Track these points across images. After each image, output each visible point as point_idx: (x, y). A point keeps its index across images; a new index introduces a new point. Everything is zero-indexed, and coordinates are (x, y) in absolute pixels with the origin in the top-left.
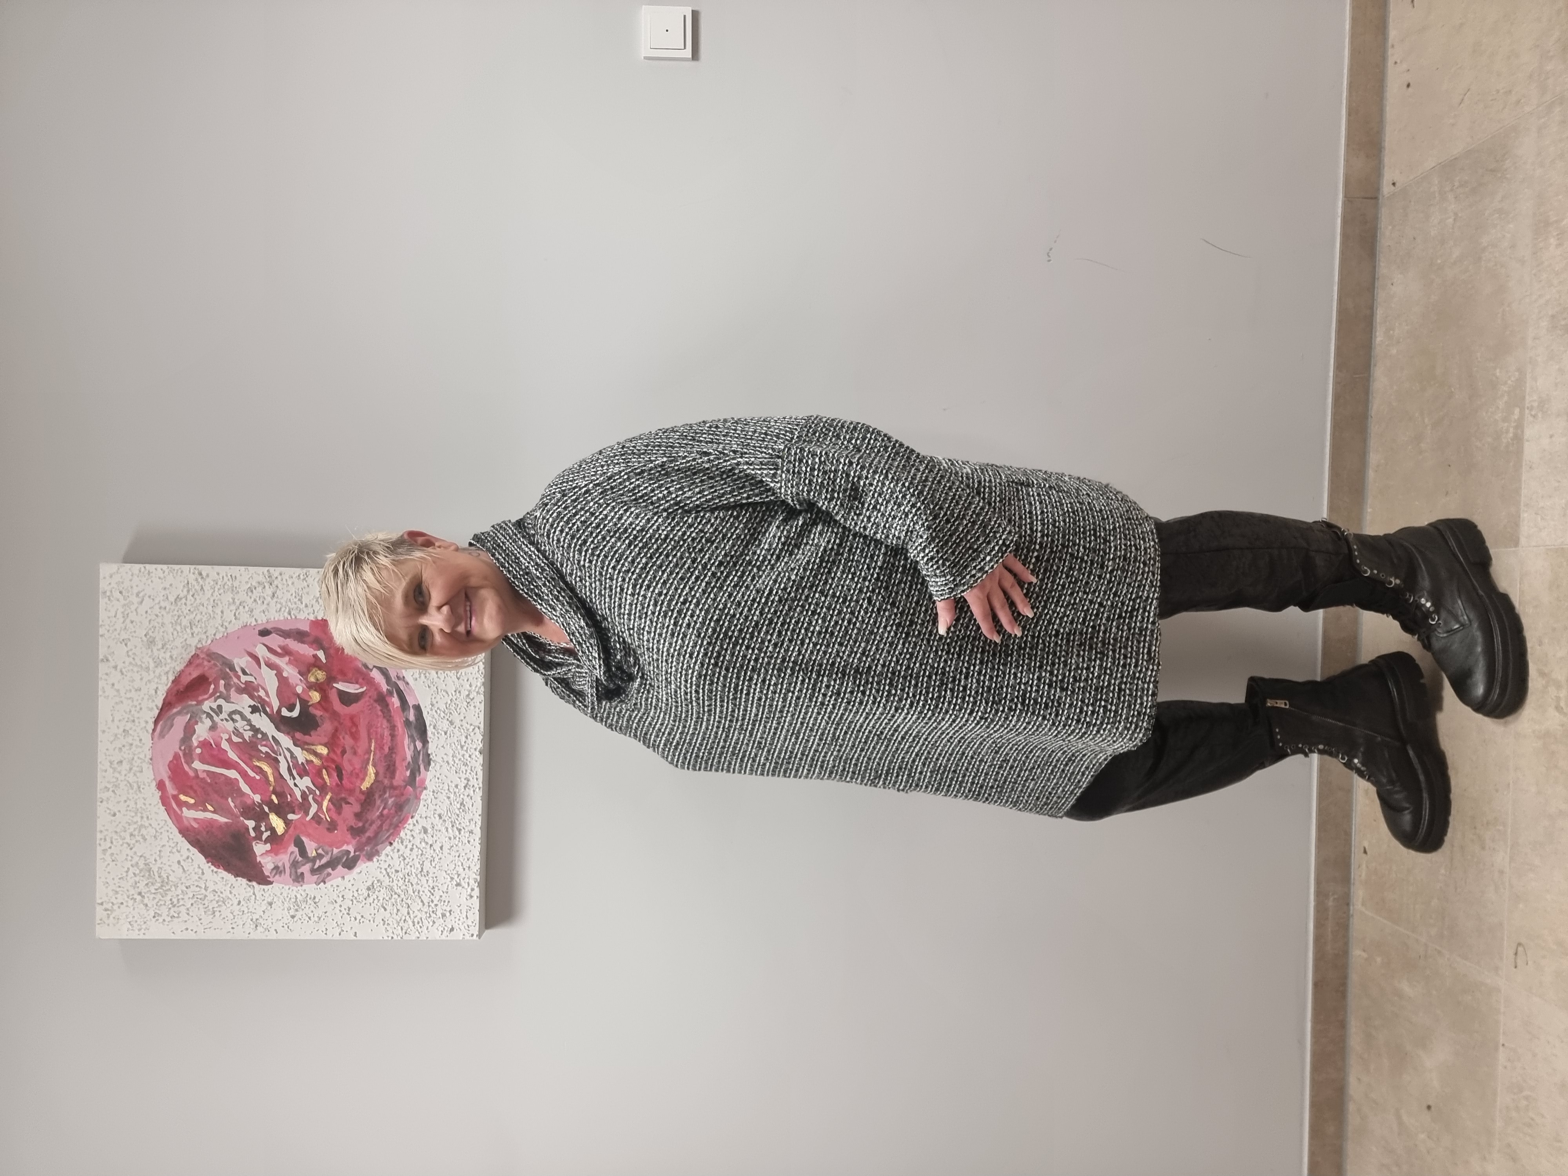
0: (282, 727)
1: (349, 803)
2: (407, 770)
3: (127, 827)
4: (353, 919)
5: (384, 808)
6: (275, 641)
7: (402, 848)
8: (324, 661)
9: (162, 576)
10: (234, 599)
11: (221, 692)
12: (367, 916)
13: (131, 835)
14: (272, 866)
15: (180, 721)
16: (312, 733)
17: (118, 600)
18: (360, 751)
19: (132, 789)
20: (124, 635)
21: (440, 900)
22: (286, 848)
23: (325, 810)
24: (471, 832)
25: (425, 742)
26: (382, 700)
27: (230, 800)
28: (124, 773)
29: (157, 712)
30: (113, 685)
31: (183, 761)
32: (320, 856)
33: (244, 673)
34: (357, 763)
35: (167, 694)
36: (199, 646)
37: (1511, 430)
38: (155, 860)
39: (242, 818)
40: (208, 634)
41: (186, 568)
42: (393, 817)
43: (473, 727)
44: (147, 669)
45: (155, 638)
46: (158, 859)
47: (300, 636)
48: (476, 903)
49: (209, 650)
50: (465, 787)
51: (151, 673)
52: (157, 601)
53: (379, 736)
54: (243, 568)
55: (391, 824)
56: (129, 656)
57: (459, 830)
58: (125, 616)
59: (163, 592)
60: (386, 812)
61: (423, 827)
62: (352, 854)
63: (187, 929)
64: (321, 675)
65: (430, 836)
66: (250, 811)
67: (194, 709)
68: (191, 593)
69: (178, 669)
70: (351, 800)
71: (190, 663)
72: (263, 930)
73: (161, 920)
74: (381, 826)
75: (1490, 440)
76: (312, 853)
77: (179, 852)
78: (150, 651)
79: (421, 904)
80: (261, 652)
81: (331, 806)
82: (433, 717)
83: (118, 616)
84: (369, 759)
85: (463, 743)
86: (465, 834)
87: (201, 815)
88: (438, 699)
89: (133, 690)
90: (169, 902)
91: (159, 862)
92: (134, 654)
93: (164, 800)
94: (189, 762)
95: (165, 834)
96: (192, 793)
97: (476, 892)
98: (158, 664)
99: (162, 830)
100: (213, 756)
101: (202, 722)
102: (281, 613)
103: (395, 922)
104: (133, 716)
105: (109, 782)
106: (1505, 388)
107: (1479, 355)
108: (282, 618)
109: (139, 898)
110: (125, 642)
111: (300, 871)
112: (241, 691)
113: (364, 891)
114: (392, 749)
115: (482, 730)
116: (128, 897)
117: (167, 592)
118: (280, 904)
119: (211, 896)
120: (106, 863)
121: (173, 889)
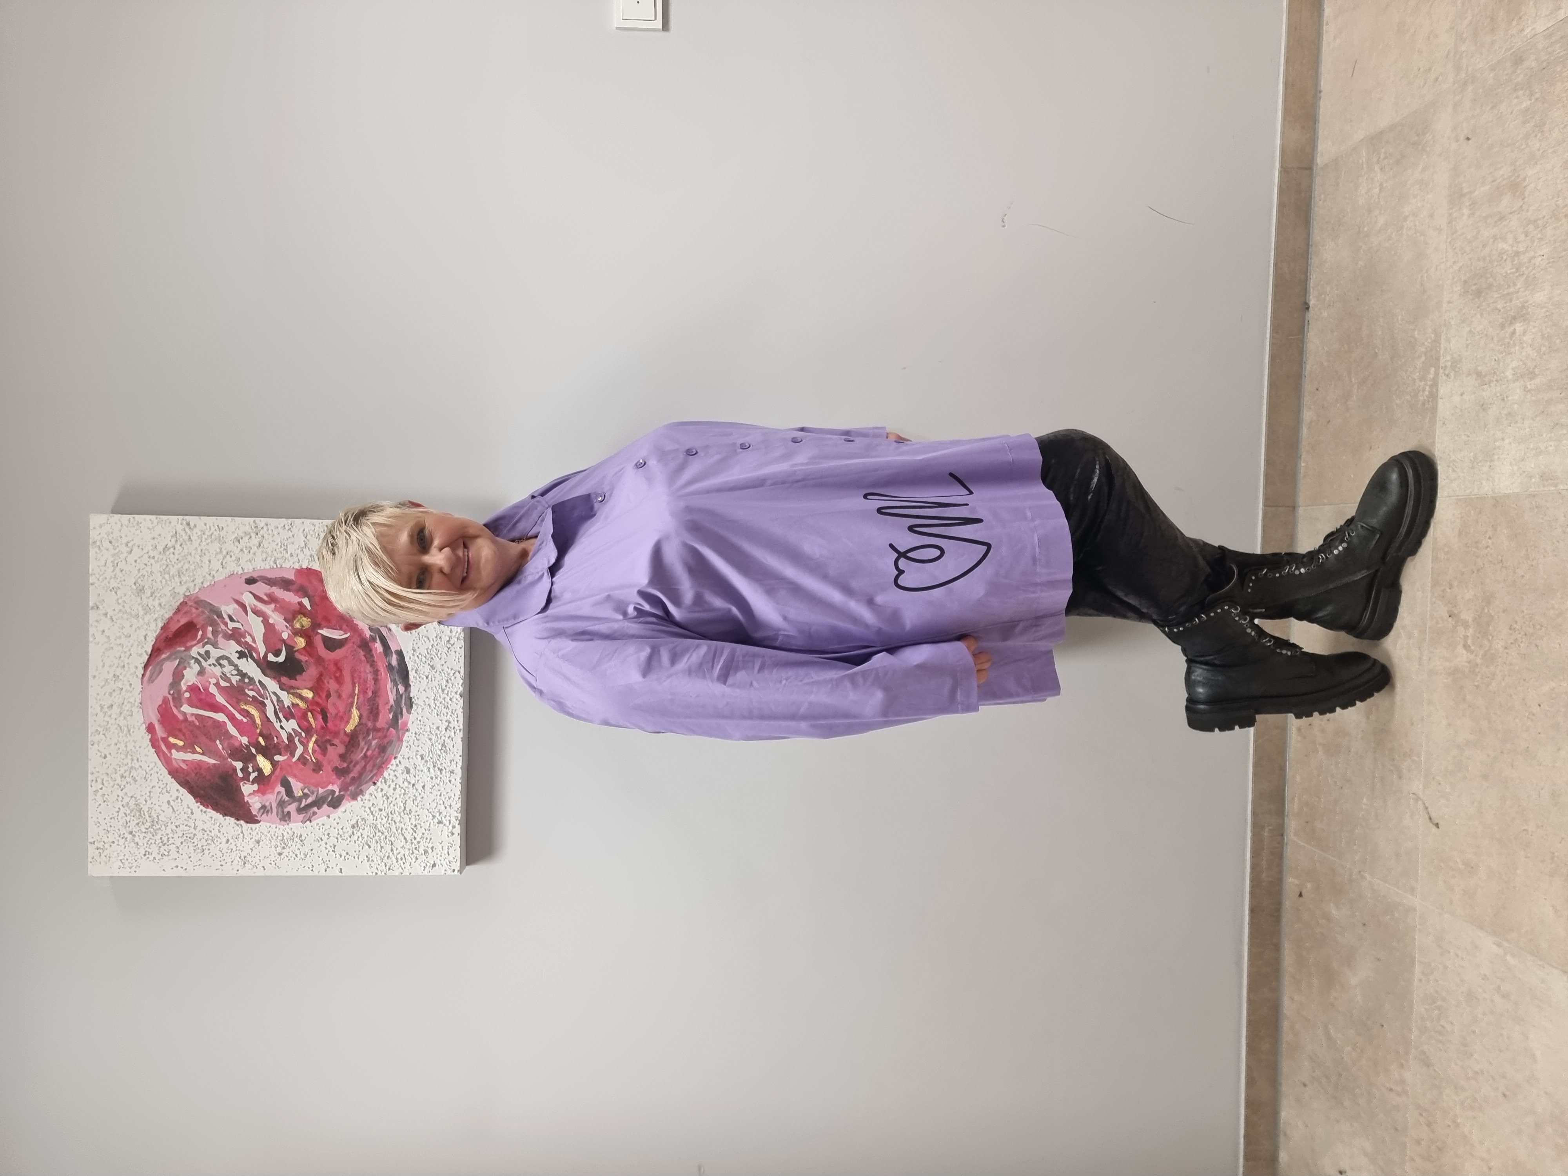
0: (268, 672)
1: (334, 745)
2: (390, 713)
3: (118, 769)
4: (338, 856)
5: (368, 750)
6: (261, 589)
7: (385, 787)
8: (309, 608)
9: (151, 527)
10: (221, 549)
11: (208, 638)
12: (352, 853)
13: (122, 776)
14: (260, 806)
15: (169, 667)
16: (298, 677)
17: (107, 550)
18: (344, 695)
19: (123, 732)
20: (113, 584)
21: (422, 838)
22: (274, 789)
23: (310, 752)
24: (452, 772)
25: (407, 686)
26: (365, 645)
27: (218, 742)
28: (114, 716)
29: (146, 658)
30: (103, 631)
31: (172, 704)
32: (306, 796)
33: (232, 619)
34: (341, 706)
35: (156, 640)
36: (187, 594)
37: (1427, 388)
38: (146, 801)
39: (229, 760)
40: (195, 583)
41: (174, 518)
42: (377, 758)
43: (453, 672)
44: (137, 616)
45: (143, 587)
46: (148, 799)
47: (286, 584)
48: (457, 840)
49: (197, 597)
50: (446, 729)
51: (140, 620)
52: (145, 551)
53: (362, 681)
54: (229, 519)
55: (374, 766)
56: (118, 603)
57: (441, 770)
58: (116, 565)
59: (153, 542)
60: (369, 753)
61: (406, 767)
62: (337, 794)
63: (177, 867)
64: (306, 622)
65: (412, 776)
66: (238, 753)
67: (183, 655)
68: (179, 543)
69: (167, 616)
70: (336, 741)
71: (178, 610)
72: (251, 867)
73: (151, 858)
74: (365, 766)
75: (1408, 397)
76: (298, 793)
77: (169, 793)
78: (139, 599)
79: (404, 841)
80: (248, 599)
81: (317, 748)
82: (415, 662)
83: (107, 565)
84: (354, 702)
85: (444, 687)
86: (446, 775)
87: (190, 757)
88: (420, 644)
89: (123, 636)
90: (158, 841)
91: (149, 802)
92: (124, 602)
93: (154, 743)
94: (178, 705)
95: (154, 776)
96: (180, 735)
97: (458, 830)
98: (147, 610)
99: (152, 772)
100: (201, 700)
101: (190, 667)
102: (266, 562)
103: (379, 858)
104: (123, 661)
105: (99, 726)
106: (1423, 350)
107: (1400, 317)
108: (267, 567)
109: (131, 836)
110: (115, 590)
111: (286, 810)
112: (228, 637)
113: (348, 828)
114: (375, 693)
115: (462, 674)
116: (120, 836)
117: (156, 541)
118: (268, 842)
119: (200, 835)
120: (98, 804)
121: (163, 826)
